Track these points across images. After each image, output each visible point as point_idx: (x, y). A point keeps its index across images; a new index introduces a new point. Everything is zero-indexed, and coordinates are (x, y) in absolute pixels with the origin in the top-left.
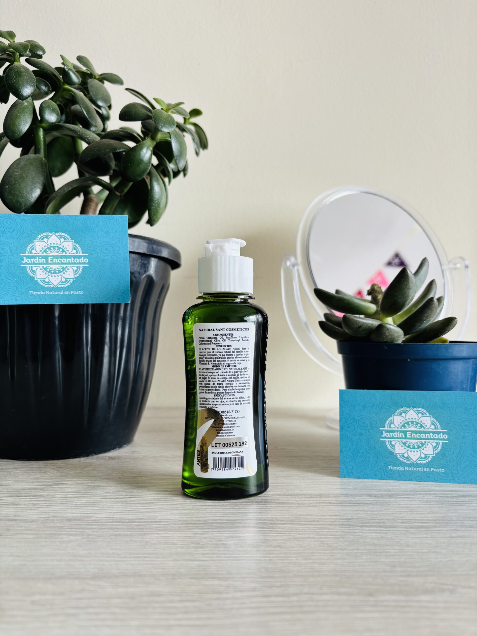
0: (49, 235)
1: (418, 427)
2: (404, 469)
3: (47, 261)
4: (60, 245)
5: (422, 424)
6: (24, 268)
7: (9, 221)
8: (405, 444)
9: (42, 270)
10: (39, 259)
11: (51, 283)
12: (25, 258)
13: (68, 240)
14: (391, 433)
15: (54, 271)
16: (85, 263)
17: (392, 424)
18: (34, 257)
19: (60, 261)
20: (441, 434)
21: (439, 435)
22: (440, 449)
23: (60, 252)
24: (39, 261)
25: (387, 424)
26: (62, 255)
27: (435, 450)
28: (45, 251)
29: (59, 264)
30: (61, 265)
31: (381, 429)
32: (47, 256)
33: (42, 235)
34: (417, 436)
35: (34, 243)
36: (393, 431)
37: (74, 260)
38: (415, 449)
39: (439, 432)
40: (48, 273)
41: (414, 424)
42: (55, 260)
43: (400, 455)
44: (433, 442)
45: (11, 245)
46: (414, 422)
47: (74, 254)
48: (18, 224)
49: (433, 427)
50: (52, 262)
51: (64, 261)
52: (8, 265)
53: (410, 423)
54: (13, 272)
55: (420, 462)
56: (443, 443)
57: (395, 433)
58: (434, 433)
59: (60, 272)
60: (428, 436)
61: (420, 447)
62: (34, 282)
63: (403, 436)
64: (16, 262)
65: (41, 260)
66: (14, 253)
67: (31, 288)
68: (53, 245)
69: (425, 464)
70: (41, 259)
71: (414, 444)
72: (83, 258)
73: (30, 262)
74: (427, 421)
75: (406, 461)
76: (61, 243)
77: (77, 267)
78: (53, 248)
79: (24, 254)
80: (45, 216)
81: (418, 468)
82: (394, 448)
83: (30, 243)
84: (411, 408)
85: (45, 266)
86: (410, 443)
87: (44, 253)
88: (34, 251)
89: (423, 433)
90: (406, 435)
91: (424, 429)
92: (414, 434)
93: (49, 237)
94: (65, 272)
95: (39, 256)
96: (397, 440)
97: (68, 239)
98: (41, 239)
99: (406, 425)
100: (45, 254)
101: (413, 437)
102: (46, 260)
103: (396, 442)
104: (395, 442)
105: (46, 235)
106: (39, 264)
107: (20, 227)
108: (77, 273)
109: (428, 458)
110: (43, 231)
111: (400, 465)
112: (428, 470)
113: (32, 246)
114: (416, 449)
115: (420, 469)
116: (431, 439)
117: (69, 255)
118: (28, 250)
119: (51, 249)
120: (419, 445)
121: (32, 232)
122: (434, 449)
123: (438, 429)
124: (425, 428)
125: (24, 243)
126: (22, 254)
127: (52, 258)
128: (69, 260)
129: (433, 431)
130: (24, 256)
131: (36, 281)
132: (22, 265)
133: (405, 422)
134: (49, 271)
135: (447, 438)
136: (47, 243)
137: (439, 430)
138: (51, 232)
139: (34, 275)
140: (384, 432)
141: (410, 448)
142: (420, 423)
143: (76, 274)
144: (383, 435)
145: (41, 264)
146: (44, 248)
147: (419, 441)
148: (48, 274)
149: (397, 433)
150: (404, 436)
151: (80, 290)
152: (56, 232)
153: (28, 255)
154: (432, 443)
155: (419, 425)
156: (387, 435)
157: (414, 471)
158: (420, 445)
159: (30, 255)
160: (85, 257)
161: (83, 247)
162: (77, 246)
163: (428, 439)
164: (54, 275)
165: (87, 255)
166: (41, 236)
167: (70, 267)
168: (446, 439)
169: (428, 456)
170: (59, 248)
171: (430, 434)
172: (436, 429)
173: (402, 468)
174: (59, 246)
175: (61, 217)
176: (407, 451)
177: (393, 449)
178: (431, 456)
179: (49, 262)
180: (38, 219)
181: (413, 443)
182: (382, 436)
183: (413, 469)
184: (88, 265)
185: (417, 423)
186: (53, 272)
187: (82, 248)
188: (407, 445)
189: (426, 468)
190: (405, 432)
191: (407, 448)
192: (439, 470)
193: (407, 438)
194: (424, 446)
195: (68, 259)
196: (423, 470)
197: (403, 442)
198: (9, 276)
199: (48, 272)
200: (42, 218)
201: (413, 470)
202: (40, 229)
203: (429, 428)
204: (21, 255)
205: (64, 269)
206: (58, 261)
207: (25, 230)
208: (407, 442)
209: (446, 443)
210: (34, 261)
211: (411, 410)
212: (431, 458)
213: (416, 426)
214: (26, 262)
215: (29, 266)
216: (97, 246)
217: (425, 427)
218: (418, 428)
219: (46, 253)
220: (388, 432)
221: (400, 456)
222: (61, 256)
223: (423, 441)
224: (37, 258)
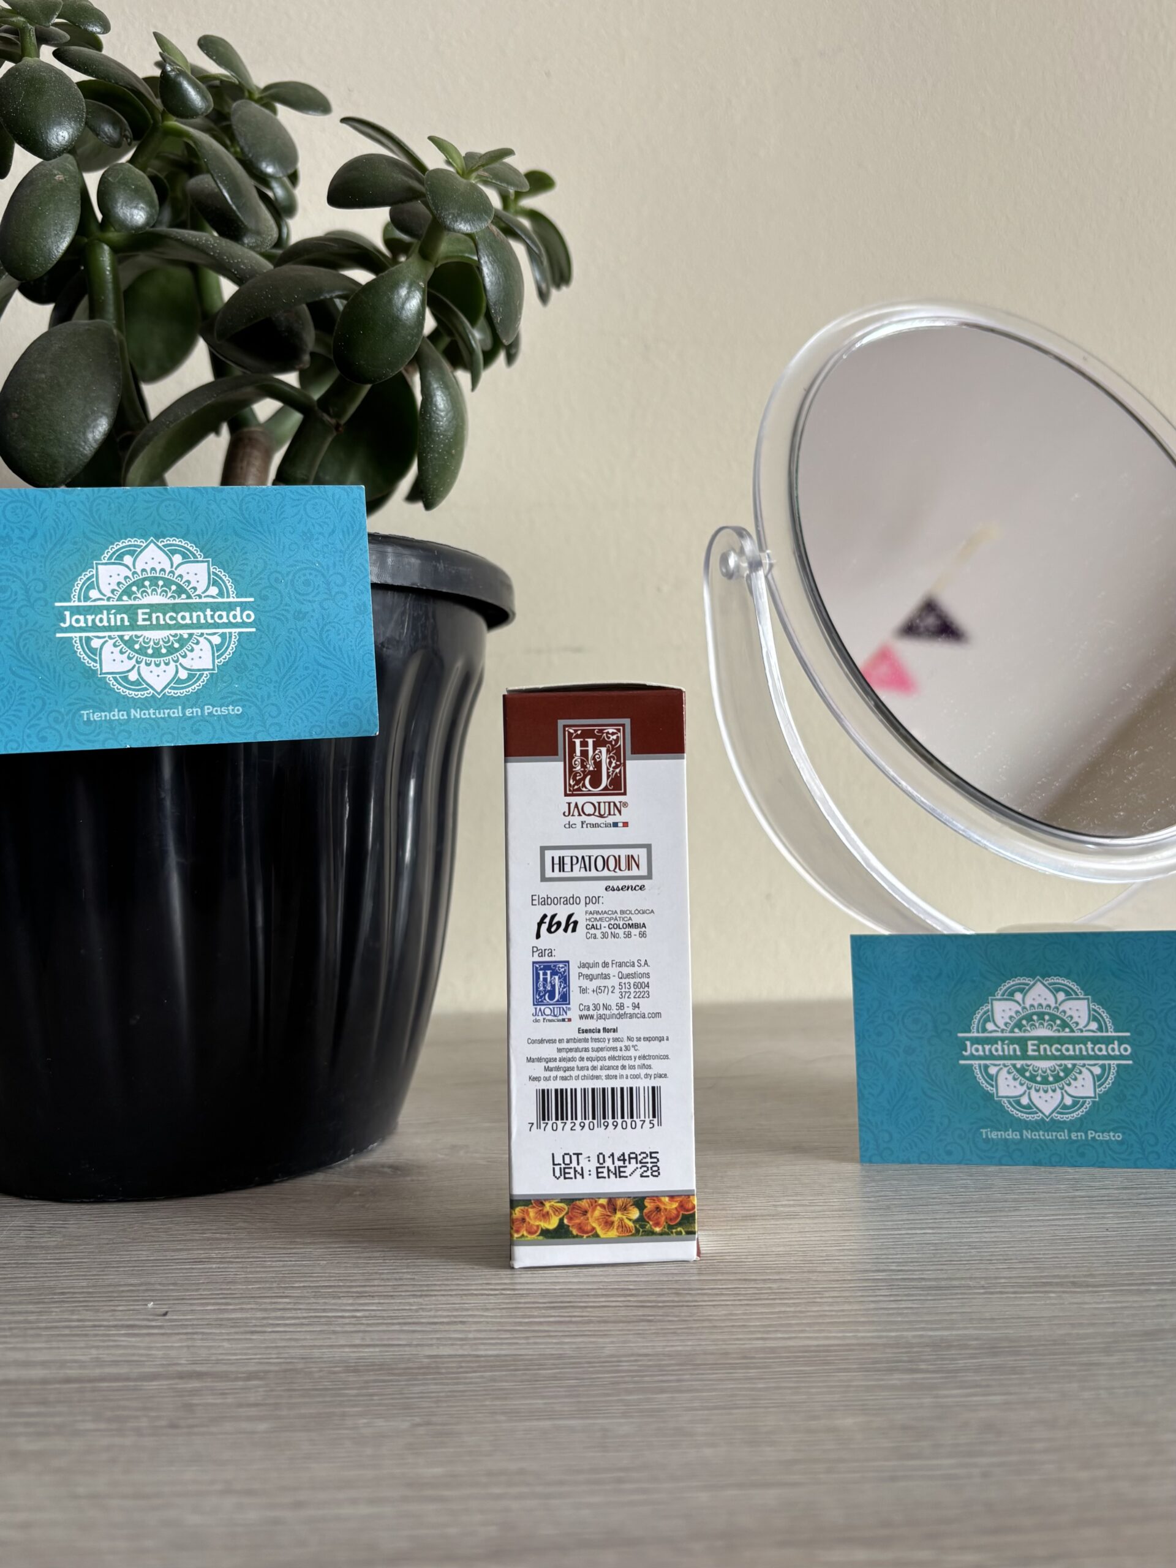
0: (139, 546)
1: (1055, 1028)
2: (1021, 1135)
3: (133, 619)
4: (172, 572)
5: (1065, 1018)
6: (64, 643)
7: (21, 508)
8: (1021, 1071)
9: (119, 648)
10: (108, 614)
11: (145, 686)
12: (67, 613)
13: (193, 559)
14: (986, 1046)
15: (153, 648)
16: (243, 624)
17: (990, 1021)
18: (96, 610)
19: (171, 618)
20: (1114, 1044)
21: (1110, 1046)
22: (1113, 1083)
23: (169, 594)
24: (109, 620)
25: (976, 1023)
26: (177, 601)
27: (1100, 1086)
28: (128, 592)
29: (168, 627)
30: (173, 632)
31: (960, 1035)
32: (132, 605)
33: (118, 547)
34: (1053, 1050)
35: (94, 571)
36: (992, 1041)
37: (212, 617)
38: (1047, 1084)
39: (1109, 1037)
40: (136, 655)
41: (1044, 1020)
42: (158, 617)
43: (1011, 1100)
44: (1095, 1065)
45: (27, 577)
46: (1044, 1014)
47: (213, 597)
48: (46, 518)
49: (1094, 1026)
50: (148, 623)
51: (183, 618)
52: (18, 635)
53: (1035, 1017)
54: (32, 655)
55: (1062, 1116)
56: (1118, 1065)
57: (997, 1044)
58: (1096, 1041)
59: (171, 650)
60: (1081, 1049)
61: (1062, 1079)
62: (95, 683)
63: (1018, 1053)
64: (41, 627)
65: (117, 619)
66: (35, 601)
67: (85, 701)
68: (149, 575)
69: (1072, 1122)
70: (113, 614)
71: (1045, 1072)
72: (238, 609)
73: (84, 625)
74: (1078, 1010)
75: (1024, 1116)
76: (174, 566)
77: (223, 636)
78: (150, 581)
79: (65, 600)
80: (124, 492)
81: (1055, 1131)
82: (994, 1083)
83: (84, 571)
84: (1038, 977)
85: (127, 635)
86: (1036, 1069)
87: (125, 598)
88: (94, 594)
89: (1069, 1044)
90: (1024, 1050)
91: (1072, 1031)
92: (1046, 1046)
93: (139, 550)
94: (188, 652)
95: (108, 608)
96: (1002, 1062)
97: (195, 556)
98: (114, 558)
99: (1024, 1022)
100: (126, 601)
101: (1042, 1053)
102: (129, 618)
103: (1001, 1069)
104: (997, 1068)
105: (130, 546)
106: (109, 628)
107: (55, 526)
108: (222, 654)
109: (1082, 1106)
110: (120, 534)
111: (1011, 1127)
112: (1081, 1136)
113: (88, 579)
114: (1051, 1083)
115: (1061, 1136)
116: (1090, 1057)
117: (198, 600)
118: (77, 591)
119: (145, 587)
120: (1058, 1073)
121: (89, 539)
122: (1097, 1084)
123: (1107, 1031)
124: (1075, 1029)
125: (64, 569)
126: (60, 601)
127: (148, 611)
128: (198, 617)
129: (1094, 1037)
130: (66, 608)
131: (100, 679)
132: (58, 635)
133: (1023, 1014)
134: (140, 649)
135: (1131, 1054)
136: (132, 567)
137: (1109, 1034)
138: (144, 536)
139: (95, 661)
140: (968, 1043)
141: (1036, 1082)
142: (1062, 1016)
143: (218, 657)
144: (966, 1051)
145: (117, 628)
146: (124, 582)
147: (1059, 1062)
148: (135, 659)
149: (1003, 1044)
150: (1021, 1051)
151: (233, 703)
152: (157, 537)
153: (77, 604)
154: (1092, 1068)
155: (1058, 1022)
156: (977, 1050)
157: (1045, 1141)
158: (1062, 1074)
159: (83, 604)
160: (244, 606)
161: (238, 578)
162: (222, 574)
163: (1081, 1057)
164: (153, 659)
165: (252, 599)
166: (113, 550)
167: (202, 634)
168: (1127, 1056)
169: (1081, 1100)
170: (168, 583)
171: (1085, 1044)
172: (1102, 1031)
173: (1015, 1133)
174: (166, 576)
175: (174, 492)
176: (1028, 1091)
177: (992, 1086)
178: (1088, 1100)
179: (140, 622)
180: (104, 501)
181: (1044, 1070)
182: (964, 1053)
183: (1044, 1135)
184: (254, 630)
185: (1053, 1018)
186: (150, 651)
187: (235, 581)
188: (1027, 1074)
189: (1077, 1132)
190: (1022, 1042)
191: (1027, 1082)
192: (1109, 1136)
193: (1028, 1056)
194: (1072, 1076)
195: (195, 615)
196: (1067, 1138)
197: (1018, 1066)
198: (21, 667)
199: (136, 651)
200: (118, 498)
201: (1042, 1138)
202: (113, 529)
203: (1084, 1029)
204: (57, 604)
205: (183, 642)
206: (164, 620)
207: (69, 532)
208: (1029, 1066)
209: (1128, 1065)
210: (93, 621)
211: (1039, 983)
212: (1088, 1106)
213: (1052, 1026)
214: (71, 625)
215: (81, 638)
216: (279, 572)
217: (1073, 1026)
218: (1056, 1030)
219: (130, 598)
220: (979, 1044)
221: (1010, 1103)
222: (174, 604)
223: (1069, 1064)
224: (102, 614)
